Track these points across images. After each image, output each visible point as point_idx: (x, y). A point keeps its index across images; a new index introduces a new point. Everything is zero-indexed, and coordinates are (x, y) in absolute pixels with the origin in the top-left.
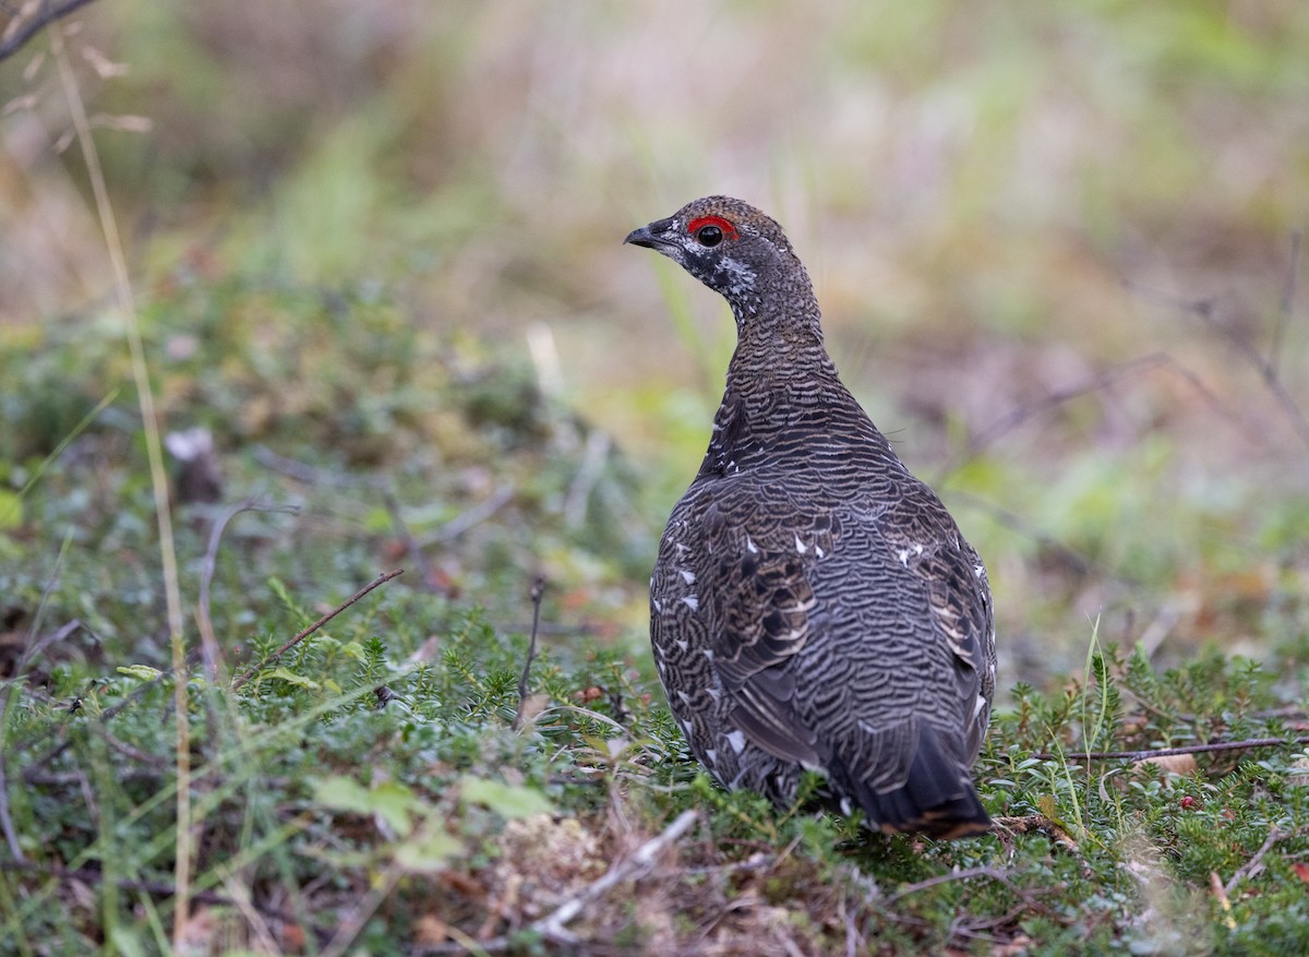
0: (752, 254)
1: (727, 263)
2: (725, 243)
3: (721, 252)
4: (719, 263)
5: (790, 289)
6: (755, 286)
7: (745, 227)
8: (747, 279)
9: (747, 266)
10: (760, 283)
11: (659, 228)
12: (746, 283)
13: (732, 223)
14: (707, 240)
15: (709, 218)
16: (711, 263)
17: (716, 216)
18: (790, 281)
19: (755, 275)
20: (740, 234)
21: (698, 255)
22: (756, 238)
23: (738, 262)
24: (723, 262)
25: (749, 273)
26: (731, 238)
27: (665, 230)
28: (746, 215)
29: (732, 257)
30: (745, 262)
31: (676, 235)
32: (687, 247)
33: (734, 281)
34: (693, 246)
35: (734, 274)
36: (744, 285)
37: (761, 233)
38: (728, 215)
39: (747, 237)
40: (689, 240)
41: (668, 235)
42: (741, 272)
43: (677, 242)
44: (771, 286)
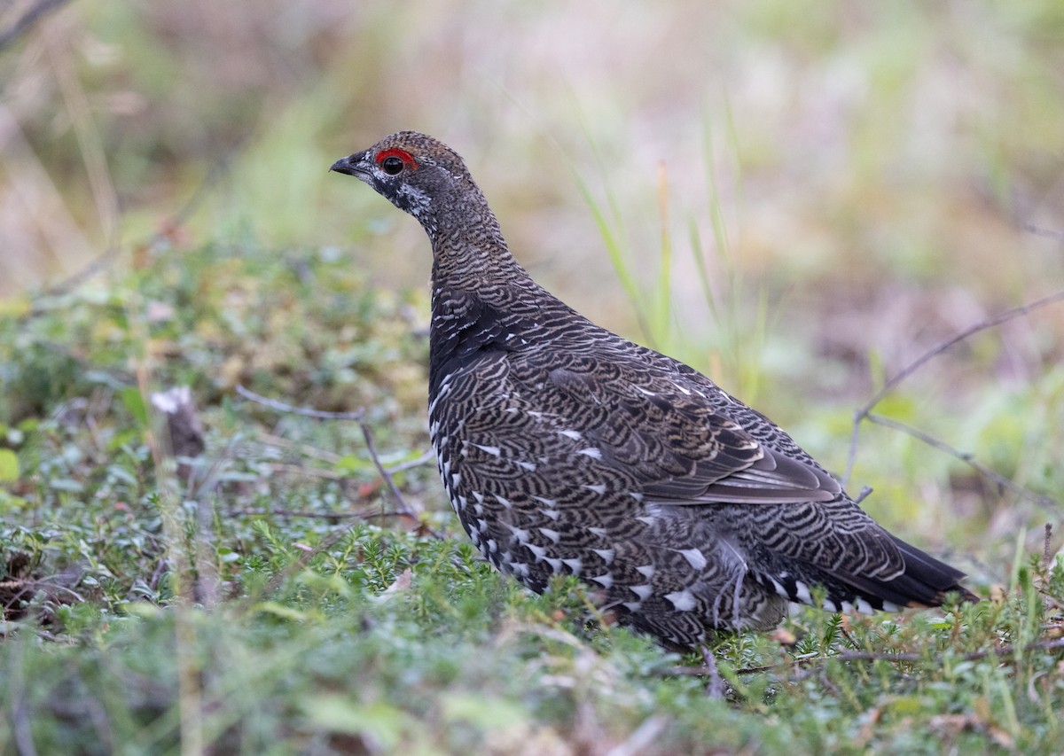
0: (426, 181)
1: (406, 189)
2: (405, 172)
3: (401, 180)
4: (399, 189)
5: (463, 208)
6: (430, 208)
7: (423, 158)
8: (424, 202)
9: (423, 191)
10: (435, 206)
11: (356, 159)
12: (423, 205)
13: (412, 155)
14: (391, 169)
15: (391, 150)
16: (394, 189)
17: (397, 148)
18: (463, 202)
19: (430, 199)
20: (418, 164)
21: (384, 181)
22: (434, 167)
23: (414, 188)
24: (403, 188)
25: (425, 197)
26: (410, 167)
27: (359, 160)
28: (426, 148)
29: (410, 183)
30: (420, 188)
31: (368, 164)
32: (375, 174)
33: (414, 204)
34: (380, 174)
35: (413, 199)
36: (422, 207)
37: (438, 163)
38: (408, 148)
39: (424, 167)
40: (377, 168)
41: (361, 164)
42: (418, 197)
43: (369, 171)
44: (445, 207)
